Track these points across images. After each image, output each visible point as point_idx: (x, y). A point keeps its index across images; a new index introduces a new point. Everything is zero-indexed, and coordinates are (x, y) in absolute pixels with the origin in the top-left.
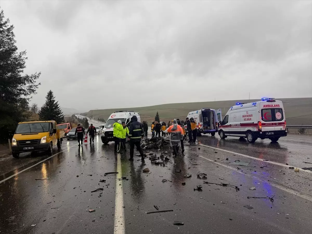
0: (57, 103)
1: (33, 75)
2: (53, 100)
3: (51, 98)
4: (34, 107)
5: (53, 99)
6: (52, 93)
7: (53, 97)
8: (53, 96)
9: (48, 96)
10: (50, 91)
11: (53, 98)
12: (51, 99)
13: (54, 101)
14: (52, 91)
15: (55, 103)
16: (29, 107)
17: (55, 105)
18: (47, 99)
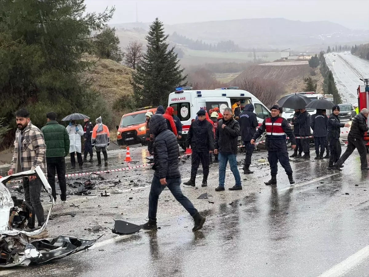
0: (172, 51)
1: (101, 14)
2: (164, 44)
3: (158, 40)
4: (134, 55)
5: (164, 42)
6: (161, 26)
7: (164, 35)
8: (162, 33)
9: (152, 34)
10: (155, 20)
11: (164, 39)
12: (160, 43)
13: (165, 46)
14: (160, 20)
15: (167, 53)
16: (121, 53)
17: (169, 59)
18: (150, 43)
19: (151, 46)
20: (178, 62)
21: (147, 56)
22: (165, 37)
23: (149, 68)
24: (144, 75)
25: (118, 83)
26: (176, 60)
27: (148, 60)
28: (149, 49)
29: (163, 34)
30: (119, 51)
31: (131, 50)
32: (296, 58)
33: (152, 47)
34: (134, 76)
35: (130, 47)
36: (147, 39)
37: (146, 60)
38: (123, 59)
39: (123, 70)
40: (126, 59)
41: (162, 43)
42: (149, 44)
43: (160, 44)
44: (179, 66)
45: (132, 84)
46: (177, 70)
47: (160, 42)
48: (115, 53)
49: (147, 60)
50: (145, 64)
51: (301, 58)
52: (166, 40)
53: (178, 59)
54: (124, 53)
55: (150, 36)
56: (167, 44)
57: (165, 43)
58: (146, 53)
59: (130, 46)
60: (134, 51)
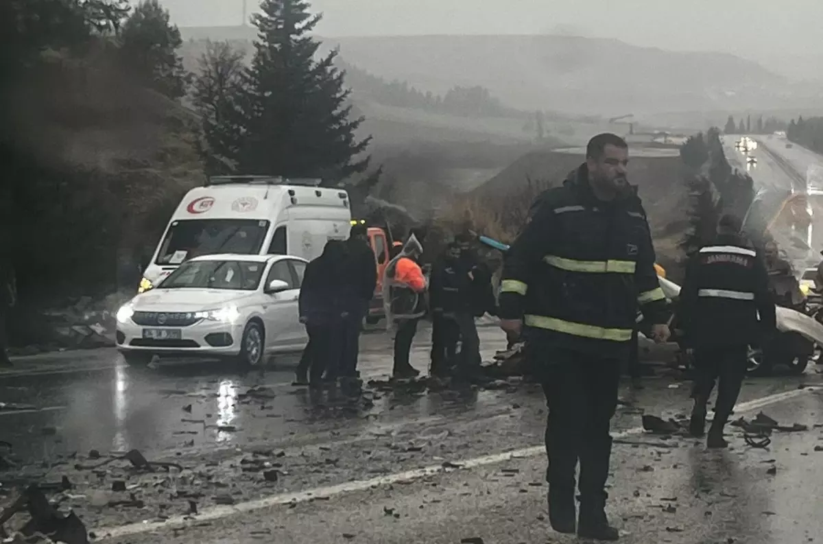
0: (328, 62)
2: (306, 41)
3: (290, 29)
4: (221, 78)
5: (306, 34)
11: (308, 27)
12: (293, 37)
13: (309, 47)
15: (312, 67)
16: (182, 75)
17: (318, 86)
18: (264, 34)
19: (267, 44)
20: (343, 96)
21: (252, 74)
22: (311, 19)
23: (259, 111)
24: (243, 130)
25: (169, 156)
26: (339, 92)
27: (255, 84)
28: (260, 54)
29: (305, 11)
30: (177, 69)
31: (211, 67)
32: (648, 139)
33: (271, 48)
34: (211, 132)
35: (208, 59)
36: (256, 24)
37: (251, 85)
38: (187, 91)
39: (185, 123)
40: (196, 91)
41: (299, 38)
42: (262, 37)
43: (295, 41)
44: (348, 109)
45: (204, 155)
46: (342, 121)
47: (293, 33)
48: (168, 72)
49: (253, 87)
50: (245, 99)
51: (661, 140)
52: (312, 28)
53: (344, 88)
54: (192, 74)
55: (265, 15)
56: (315, 41)
57: (310, 38)
58: (251, 67)
59: (209, 54)
60: (219, 70)
